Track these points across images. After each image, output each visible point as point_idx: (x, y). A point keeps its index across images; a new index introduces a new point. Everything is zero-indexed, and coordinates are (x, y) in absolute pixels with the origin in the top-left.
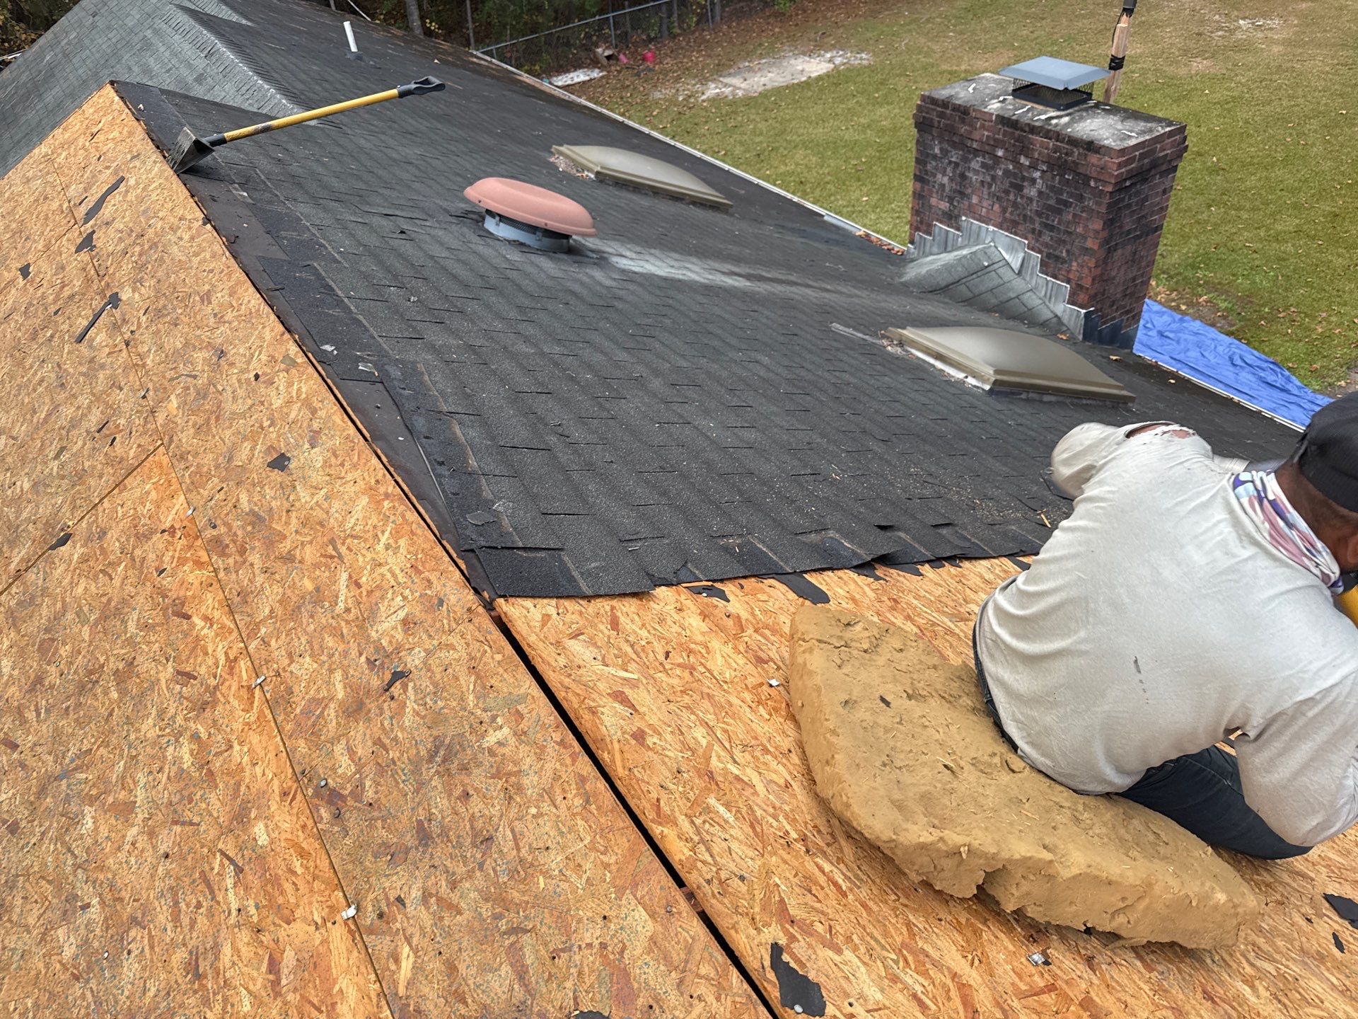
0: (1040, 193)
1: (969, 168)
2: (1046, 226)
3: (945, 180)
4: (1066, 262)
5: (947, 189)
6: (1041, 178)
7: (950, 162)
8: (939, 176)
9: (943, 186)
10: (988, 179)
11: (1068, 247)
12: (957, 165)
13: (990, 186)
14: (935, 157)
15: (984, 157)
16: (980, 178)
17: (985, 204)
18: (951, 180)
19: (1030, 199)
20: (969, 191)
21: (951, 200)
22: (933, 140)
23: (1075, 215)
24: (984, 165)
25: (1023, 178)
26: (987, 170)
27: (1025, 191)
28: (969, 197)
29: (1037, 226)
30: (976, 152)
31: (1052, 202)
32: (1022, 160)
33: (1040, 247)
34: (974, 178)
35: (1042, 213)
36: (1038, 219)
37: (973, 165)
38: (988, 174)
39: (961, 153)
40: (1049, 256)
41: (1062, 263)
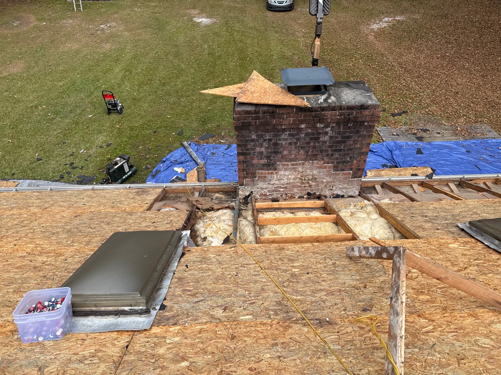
0: (331, 137)
1: (280, 139)
2: (336, 151)
3: (263, 149)
4: (349, 162)
5: (265, 153)
6: (331, 130)
7: (265, 140)
8: (258, 149)
9: (261, 153)
10: (295, 140)
11: (351, 156)
12: (270, 140)
13: (296, 143)
14: (253, 140)
15: (290, 131)
16: (288, 142)
17: (293, 152)
18: (267, 148)
19: (325, 142)
20: (282, 149)
21: (268, 157)
22: (250, 132)
23: (354, 141)
24: (290, 135)
25: (319, 134)
26: (293, 136)
27: (321, 139)
28: (281, 153)
29: (330, 152)
30: (284, 130)
31: (339, 139)
32: (318, 125)
33: (332, 161)
34: (284, 143)
35: (333, 145)
36: (330, 149)
37: (283, 137)
38: (294, 138)
39: (273, 133)
40: (339, 163)
41: (347, 163)
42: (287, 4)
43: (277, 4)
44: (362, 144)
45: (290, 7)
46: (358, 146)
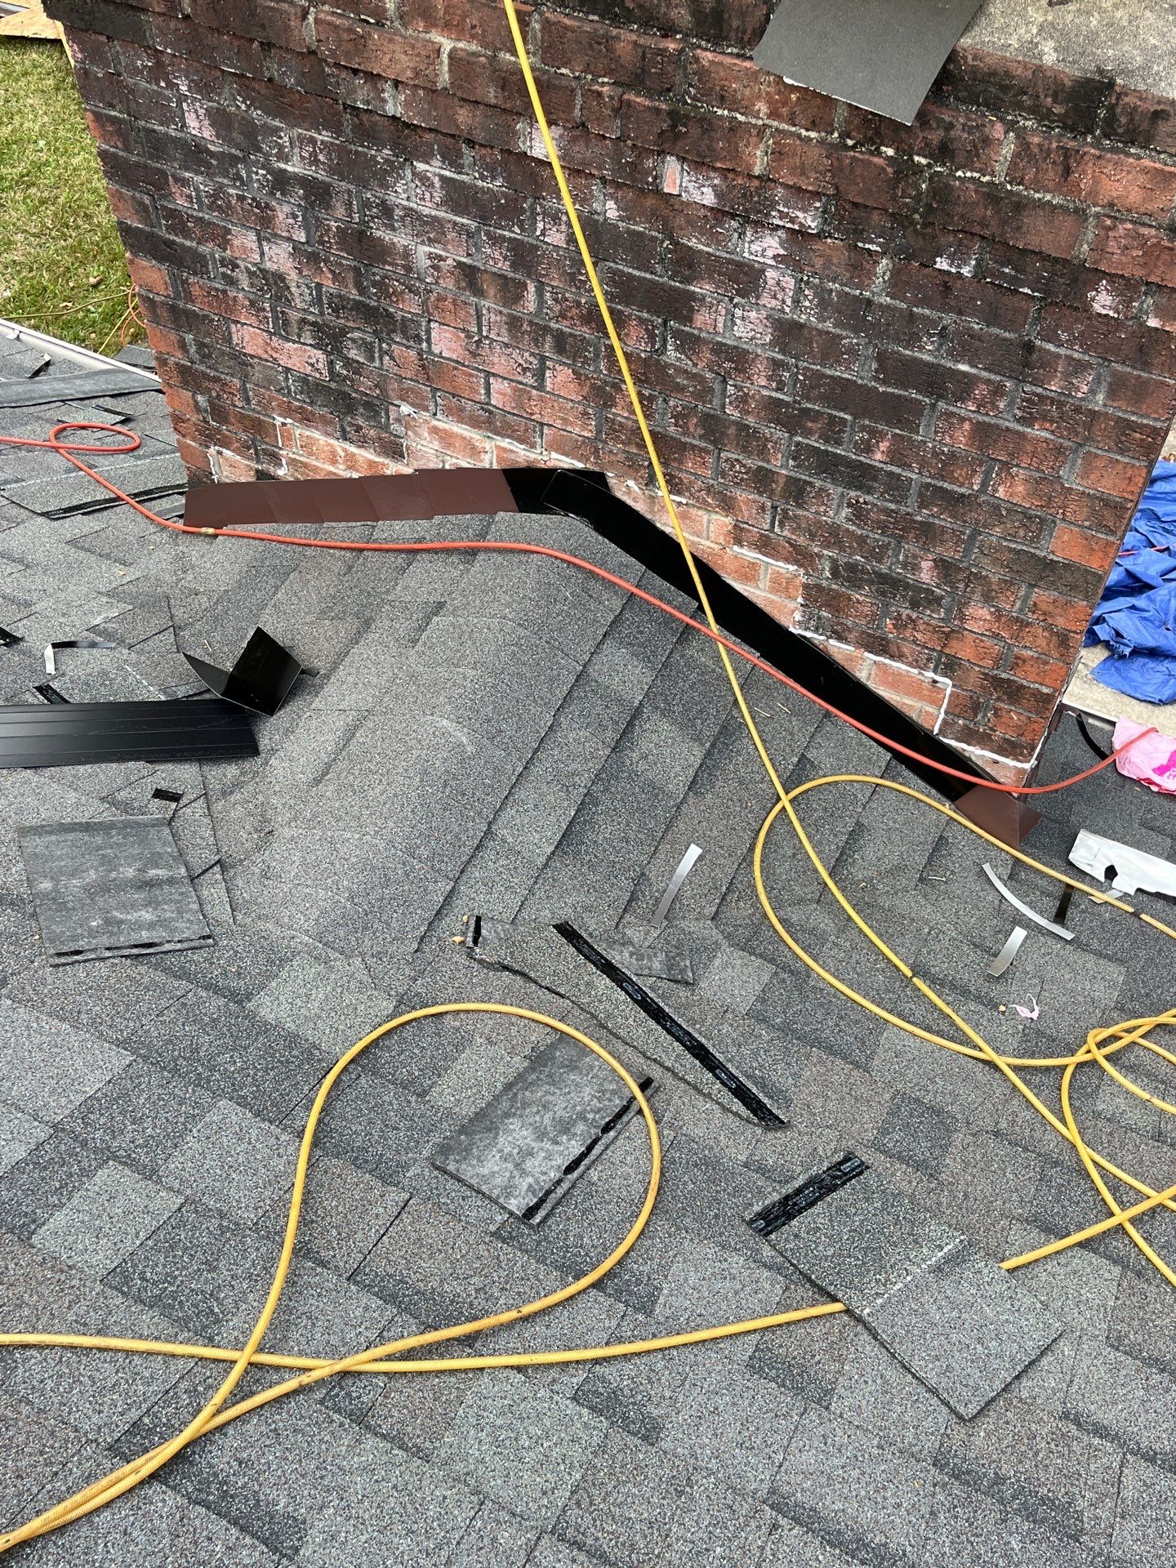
0: (787, 332)
1: (387, 210)
2: (828, 465)
3: (279, 257)
4: (934, 601)
5: (299, 293)
7: (281, 182)
8: (244, 240)
9: (273, 282)
10: (497, 261)
11: (949, 552)
12: (317, 195)
13: (511, 292)
14: (196, 154)
15: (452, 158)
16: (454, 255)
17: (500, 361)
18: (308, 257)
19: (738, 359)
20: (411, 305)
21: (330, 339)
22: (159, 71)
23: (984, 433)
24: (458, 197)
25: (687, 264)
26: (484, 219)
27: (702, 318)
28: (410, 331)
29: (780, 465)
30: (407, 137)
31: (860, 372)
32: (674, 177)
33: (802, 541)
34: (422, 253)
35: (806, 412)
36: (780, 434)
37: (402, 193)
38: (496, 240)
39: (324, 136)
40: (851, 575)
41: (914, 605)
44: (1047, 486)
46: (1012, 490)
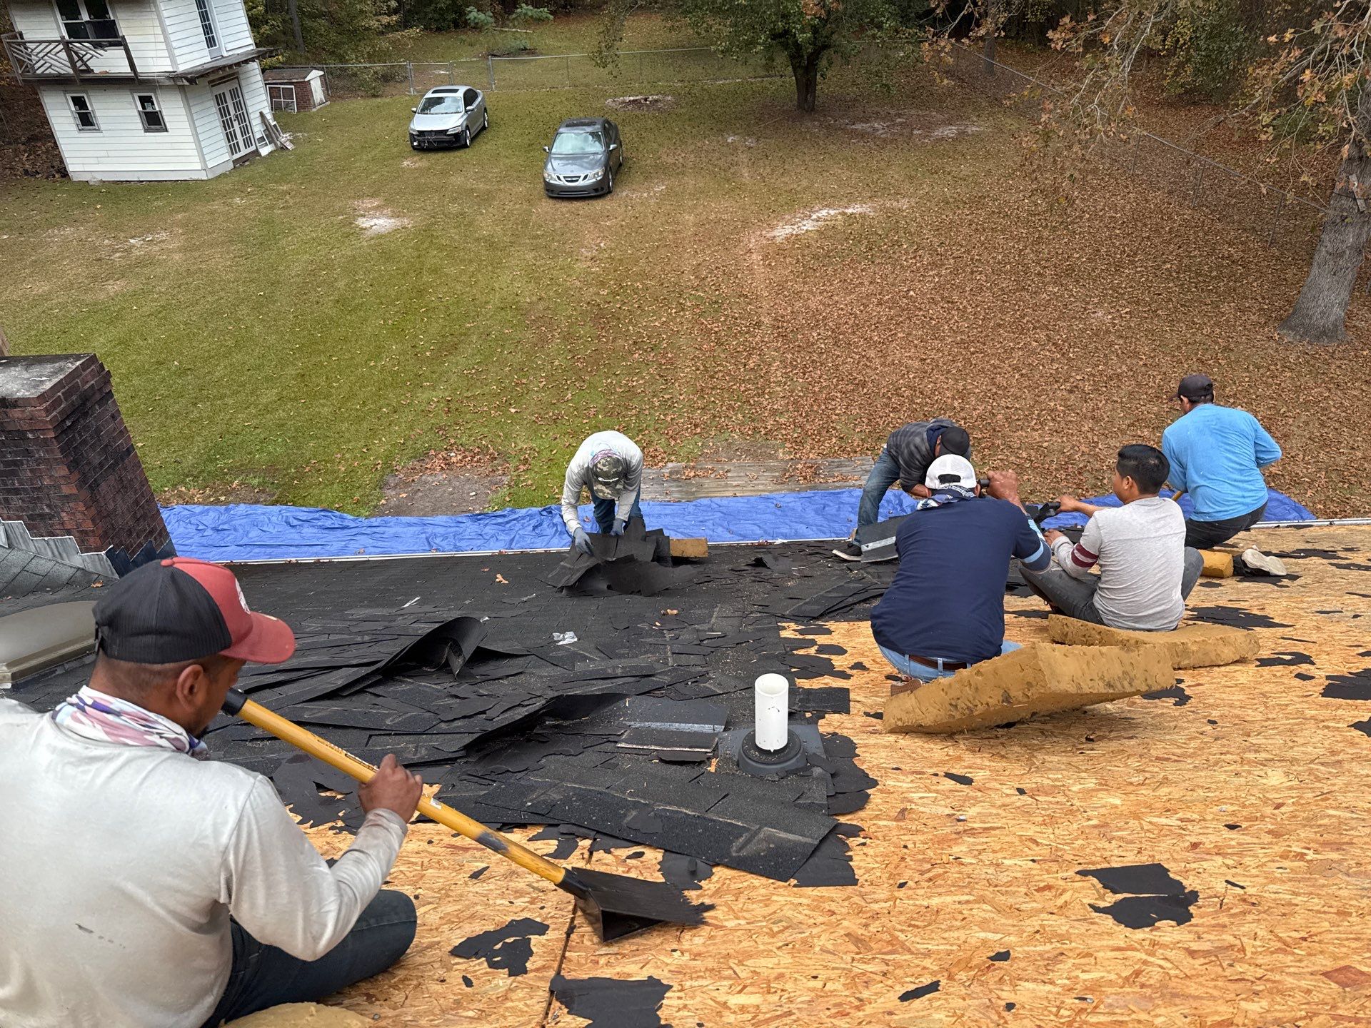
42: (587, 182)
43: (563, 183)
45: (596, 190)
46: (47, 481)
